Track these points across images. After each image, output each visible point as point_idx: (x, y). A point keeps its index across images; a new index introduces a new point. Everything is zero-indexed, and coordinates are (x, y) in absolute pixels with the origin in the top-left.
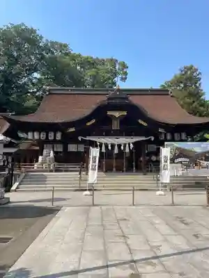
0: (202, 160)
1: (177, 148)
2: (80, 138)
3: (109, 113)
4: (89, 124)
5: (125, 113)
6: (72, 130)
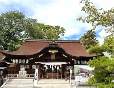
0: (91, 74)
1: (80, 68)
2: (36, 63)
4: (40, 56)
5: (57, 51)
6: (32, 59)
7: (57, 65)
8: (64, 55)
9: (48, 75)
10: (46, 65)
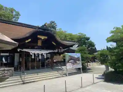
1: (70, 56)
3: (38, 36)
10: (32, 53)
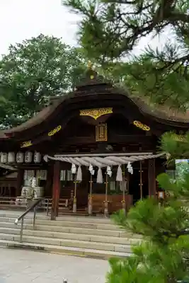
3: (83, 114)
5: (110, 111)
7: (115, 164)
8: (136, 123)
9: (90, 201)
10: (77, 167)
